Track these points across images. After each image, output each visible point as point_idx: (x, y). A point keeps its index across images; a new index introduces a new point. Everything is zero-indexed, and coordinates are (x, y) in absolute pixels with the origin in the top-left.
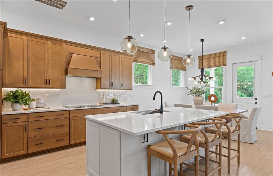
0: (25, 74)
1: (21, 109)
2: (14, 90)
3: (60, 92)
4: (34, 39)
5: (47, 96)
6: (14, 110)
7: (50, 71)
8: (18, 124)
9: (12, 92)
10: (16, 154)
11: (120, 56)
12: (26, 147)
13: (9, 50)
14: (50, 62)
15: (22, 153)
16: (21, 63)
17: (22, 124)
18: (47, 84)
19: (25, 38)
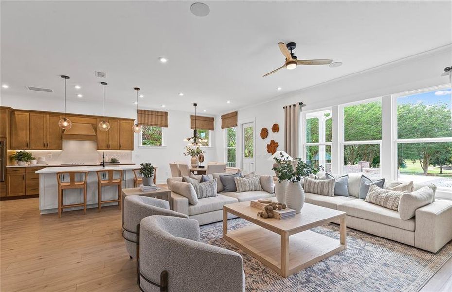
0: (28, 139)
1: (24, 164)
2: (19, 151)
3: (61, 153)
4: (35, 115)
5: (50, 156)
6: (20, 165)
7: (48, 136)
8: (18, 174)
9: (18, 152)
10: (16, 195)
11: (119, 121)
12: (24, 190)
13: (15, 124)
14: (48, 130)
15: (21, 194)
16: (24, 132)
17: (21, 174)
18: (45, 146)
19: (28, 114)
